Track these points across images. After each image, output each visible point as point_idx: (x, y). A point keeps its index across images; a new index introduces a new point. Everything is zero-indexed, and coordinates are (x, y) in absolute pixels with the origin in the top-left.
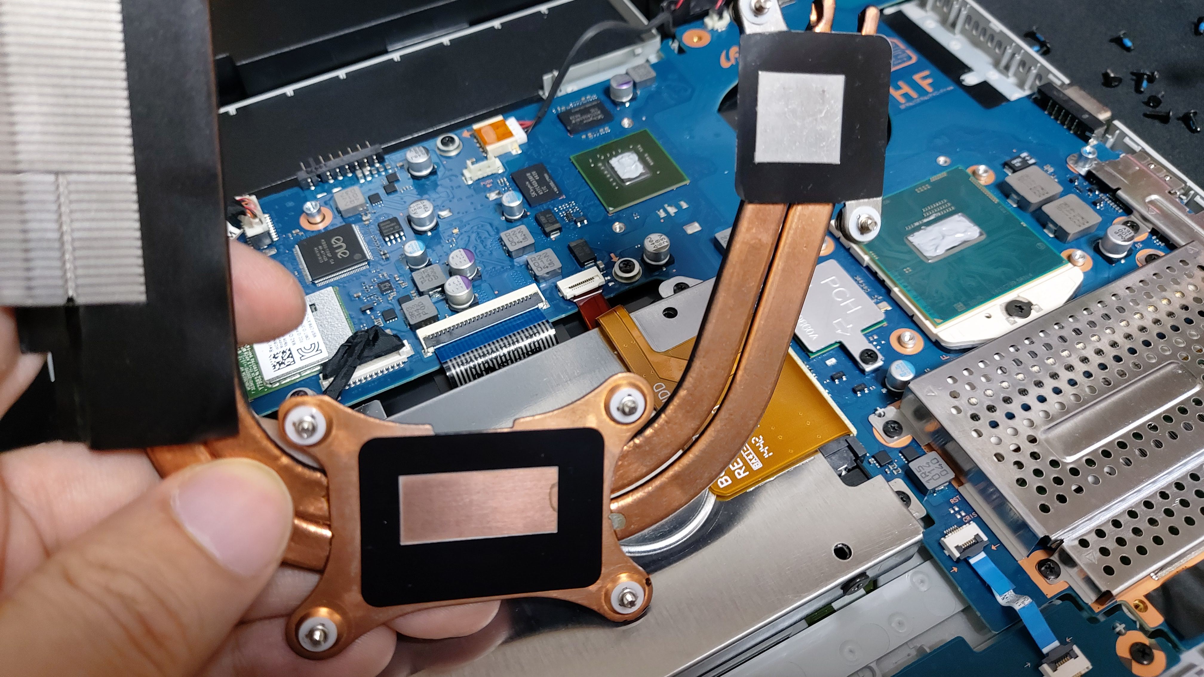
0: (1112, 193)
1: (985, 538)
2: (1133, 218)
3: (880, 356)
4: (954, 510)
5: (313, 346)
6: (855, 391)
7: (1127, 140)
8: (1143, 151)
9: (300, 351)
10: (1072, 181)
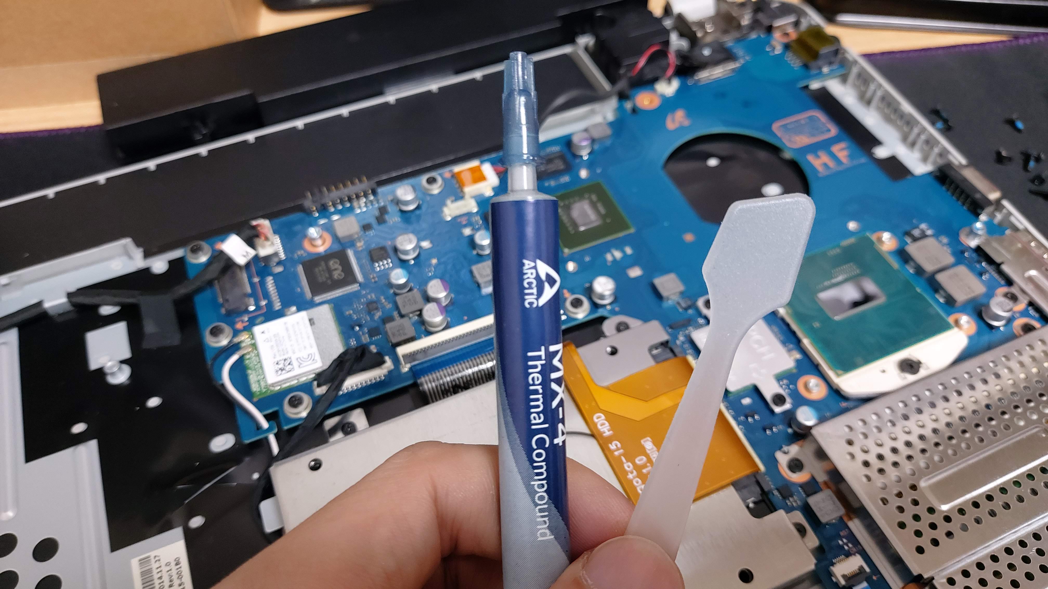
0: (997, 266)
1: (868, 570)
2: (1014, 290)
3: (788, 400)
4: (843, 541)
5: (310, 356)
6: (765, 430)
7: (1013, 219)
8: (1027, 230)
9: (299, 360)
10: (963, 252)
